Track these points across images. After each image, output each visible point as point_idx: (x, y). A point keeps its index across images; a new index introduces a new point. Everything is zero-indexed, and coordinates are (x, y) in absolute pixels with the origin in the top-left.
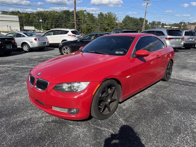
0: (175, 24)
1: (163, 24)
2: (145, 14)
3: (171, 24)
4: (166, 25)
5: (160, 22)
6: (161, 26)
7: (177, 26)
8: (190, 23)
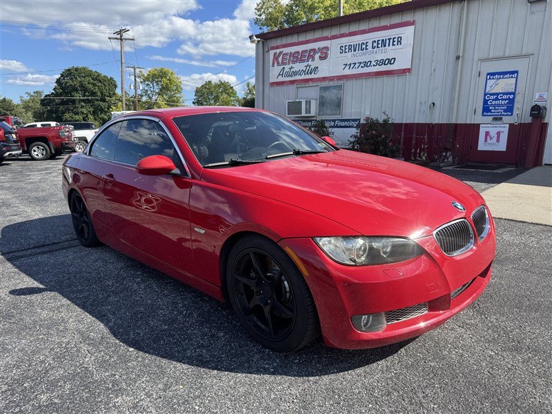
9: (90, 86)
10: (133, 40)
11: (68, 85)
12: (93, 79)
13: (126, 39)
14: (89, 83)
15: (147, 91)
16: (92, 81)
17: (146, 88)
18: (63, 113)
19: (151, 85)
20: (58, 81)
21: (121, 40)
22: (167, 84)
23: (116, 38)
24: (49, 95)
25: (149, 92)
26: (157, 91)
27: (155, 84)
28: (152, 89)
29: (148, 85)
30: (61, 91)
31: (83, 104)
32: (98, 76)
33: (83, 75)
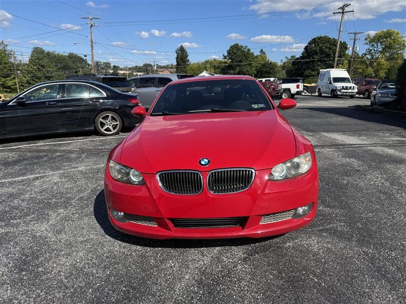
0: (136, 66)
1: (115, 66)
2: (92, 46)
3: (129, 67)
4: (122, 70)
5: (110, 64)
6: (113, 71)
7: (141, 72)
8: (160, 66)
9: (327, 50)
10: (353, 11)
11: (312, 50)
12: (330, 44)
13: (346, 12)
14: (326, 48)
15: (371, 50)
16: (329, 46)
17: (371, 48)
18: (305, 70)
19: (376, 46)
20: (306, 48)
21: (343, 13)
22: (390, 43)
23: (339, 13)
24: (298, 58)
25: (372, 51)
26: (380, 50)
27: (379, 44)
28: (376, 49)
29: (373, 45)
30: (306, 54)
31: (319, 63)
32: (334, 41)
33: (324, 42)
